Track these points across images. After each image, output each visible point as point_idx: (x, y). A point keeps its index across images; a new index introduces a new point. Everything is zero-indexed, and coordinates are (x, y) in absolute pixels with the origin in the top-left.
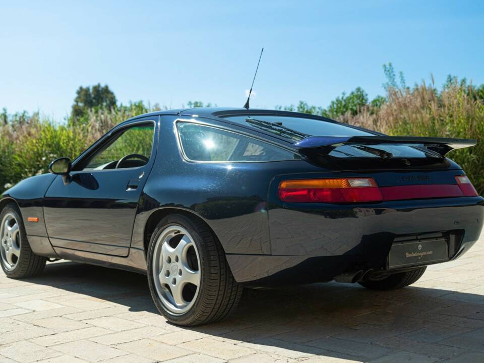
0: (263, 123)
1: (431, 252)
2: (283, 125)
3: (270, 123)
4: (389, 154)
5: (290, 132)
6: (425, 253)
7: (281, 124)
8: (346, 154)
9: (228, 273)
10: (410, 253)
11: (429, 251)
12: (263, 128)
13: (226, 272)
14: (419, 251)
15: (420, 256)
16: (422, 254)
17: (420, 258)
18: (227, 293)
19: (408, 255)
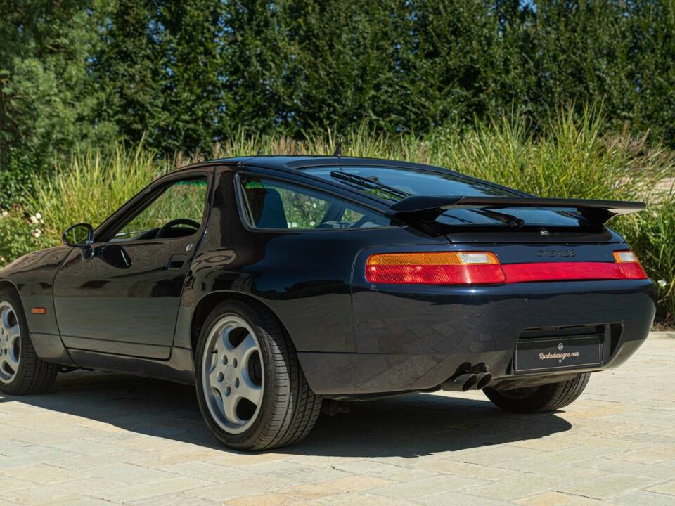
0: (354, 179)
1: (577, 354)
2: (380, 180)
3: (362, 178)
4: (519, 221)
5: (388, 190)
6: (568, 355)
7: (376, 179)
8: (462, 220)
9: (301, 378)
10: (545, 354)
11: (575, 352)
12: (353, 184)
13: (299, 378)
14: (559, 352)
15: (561, 358)
16: (564, 356)
17: (560, 361)
18: (300, 407)
19: (542, 356)
